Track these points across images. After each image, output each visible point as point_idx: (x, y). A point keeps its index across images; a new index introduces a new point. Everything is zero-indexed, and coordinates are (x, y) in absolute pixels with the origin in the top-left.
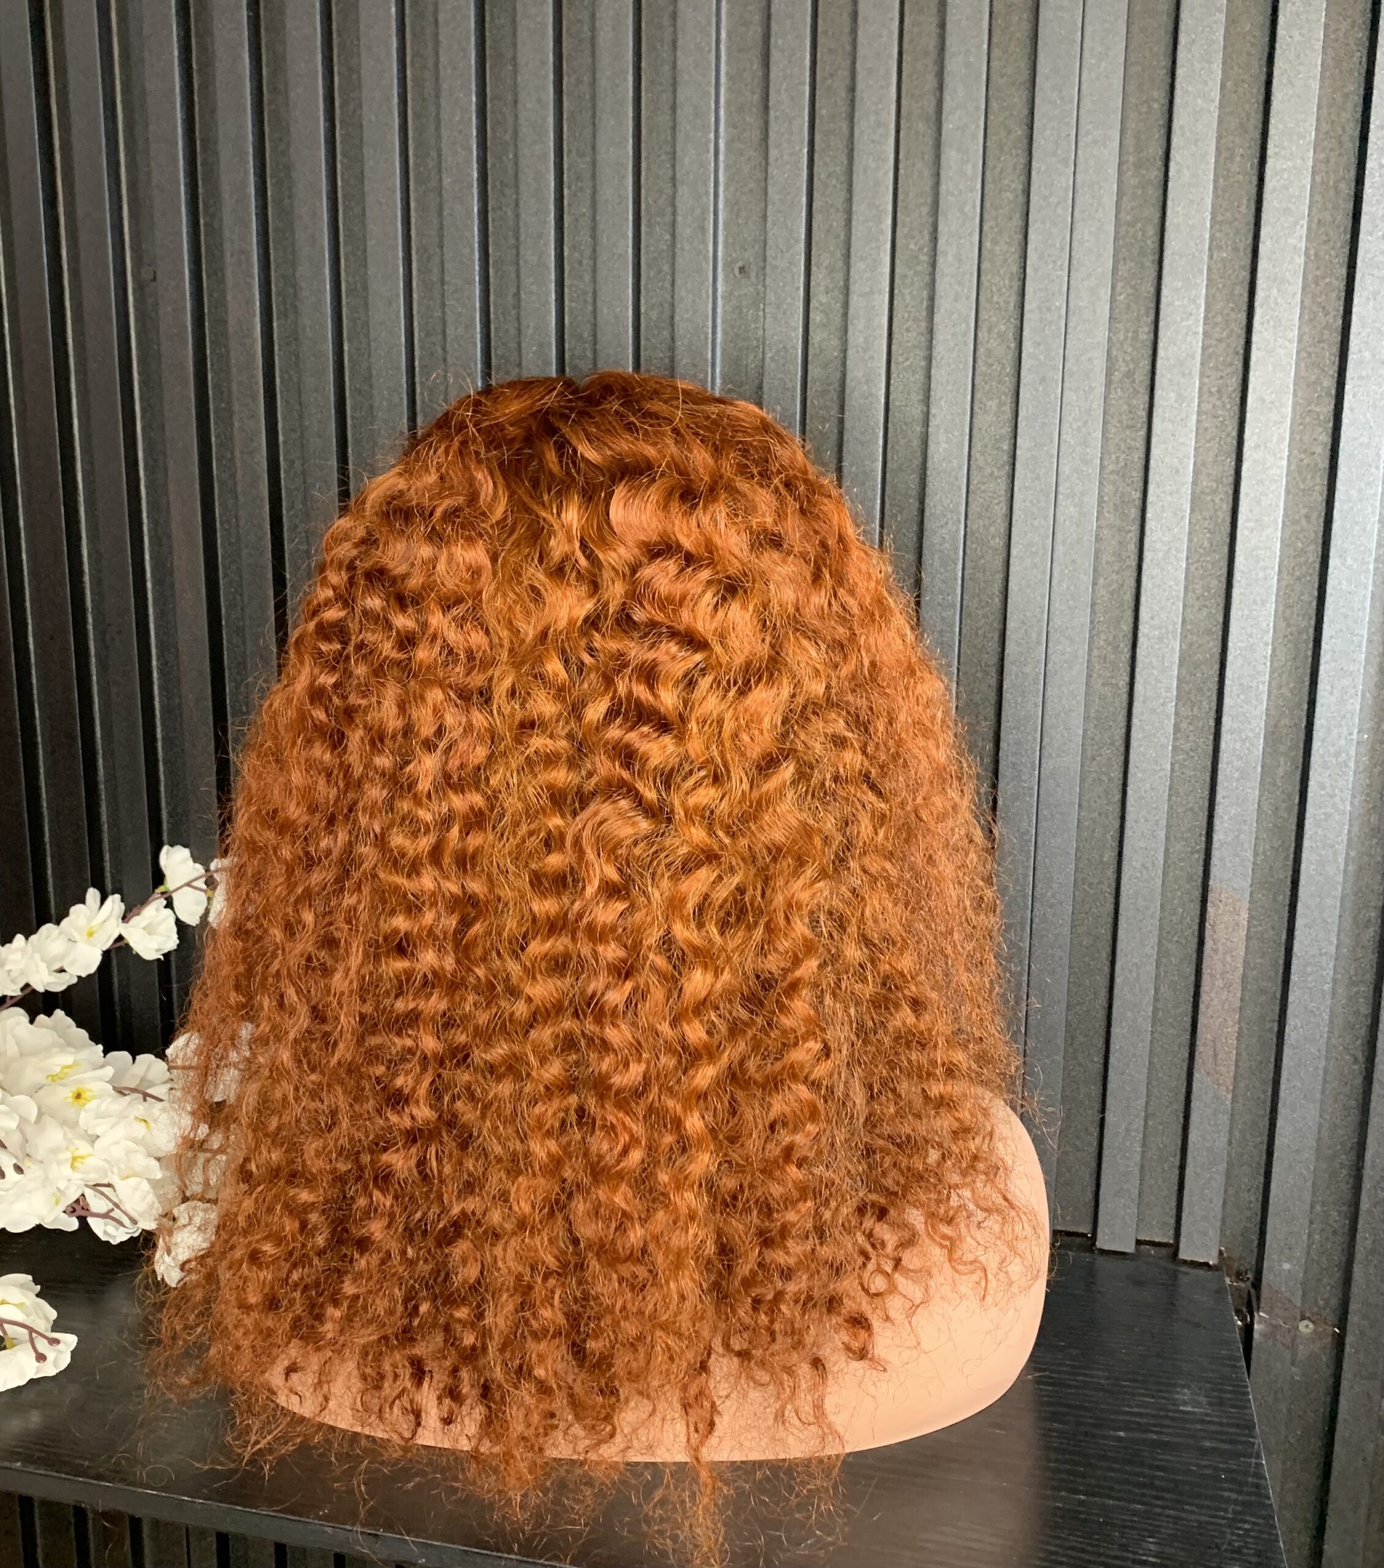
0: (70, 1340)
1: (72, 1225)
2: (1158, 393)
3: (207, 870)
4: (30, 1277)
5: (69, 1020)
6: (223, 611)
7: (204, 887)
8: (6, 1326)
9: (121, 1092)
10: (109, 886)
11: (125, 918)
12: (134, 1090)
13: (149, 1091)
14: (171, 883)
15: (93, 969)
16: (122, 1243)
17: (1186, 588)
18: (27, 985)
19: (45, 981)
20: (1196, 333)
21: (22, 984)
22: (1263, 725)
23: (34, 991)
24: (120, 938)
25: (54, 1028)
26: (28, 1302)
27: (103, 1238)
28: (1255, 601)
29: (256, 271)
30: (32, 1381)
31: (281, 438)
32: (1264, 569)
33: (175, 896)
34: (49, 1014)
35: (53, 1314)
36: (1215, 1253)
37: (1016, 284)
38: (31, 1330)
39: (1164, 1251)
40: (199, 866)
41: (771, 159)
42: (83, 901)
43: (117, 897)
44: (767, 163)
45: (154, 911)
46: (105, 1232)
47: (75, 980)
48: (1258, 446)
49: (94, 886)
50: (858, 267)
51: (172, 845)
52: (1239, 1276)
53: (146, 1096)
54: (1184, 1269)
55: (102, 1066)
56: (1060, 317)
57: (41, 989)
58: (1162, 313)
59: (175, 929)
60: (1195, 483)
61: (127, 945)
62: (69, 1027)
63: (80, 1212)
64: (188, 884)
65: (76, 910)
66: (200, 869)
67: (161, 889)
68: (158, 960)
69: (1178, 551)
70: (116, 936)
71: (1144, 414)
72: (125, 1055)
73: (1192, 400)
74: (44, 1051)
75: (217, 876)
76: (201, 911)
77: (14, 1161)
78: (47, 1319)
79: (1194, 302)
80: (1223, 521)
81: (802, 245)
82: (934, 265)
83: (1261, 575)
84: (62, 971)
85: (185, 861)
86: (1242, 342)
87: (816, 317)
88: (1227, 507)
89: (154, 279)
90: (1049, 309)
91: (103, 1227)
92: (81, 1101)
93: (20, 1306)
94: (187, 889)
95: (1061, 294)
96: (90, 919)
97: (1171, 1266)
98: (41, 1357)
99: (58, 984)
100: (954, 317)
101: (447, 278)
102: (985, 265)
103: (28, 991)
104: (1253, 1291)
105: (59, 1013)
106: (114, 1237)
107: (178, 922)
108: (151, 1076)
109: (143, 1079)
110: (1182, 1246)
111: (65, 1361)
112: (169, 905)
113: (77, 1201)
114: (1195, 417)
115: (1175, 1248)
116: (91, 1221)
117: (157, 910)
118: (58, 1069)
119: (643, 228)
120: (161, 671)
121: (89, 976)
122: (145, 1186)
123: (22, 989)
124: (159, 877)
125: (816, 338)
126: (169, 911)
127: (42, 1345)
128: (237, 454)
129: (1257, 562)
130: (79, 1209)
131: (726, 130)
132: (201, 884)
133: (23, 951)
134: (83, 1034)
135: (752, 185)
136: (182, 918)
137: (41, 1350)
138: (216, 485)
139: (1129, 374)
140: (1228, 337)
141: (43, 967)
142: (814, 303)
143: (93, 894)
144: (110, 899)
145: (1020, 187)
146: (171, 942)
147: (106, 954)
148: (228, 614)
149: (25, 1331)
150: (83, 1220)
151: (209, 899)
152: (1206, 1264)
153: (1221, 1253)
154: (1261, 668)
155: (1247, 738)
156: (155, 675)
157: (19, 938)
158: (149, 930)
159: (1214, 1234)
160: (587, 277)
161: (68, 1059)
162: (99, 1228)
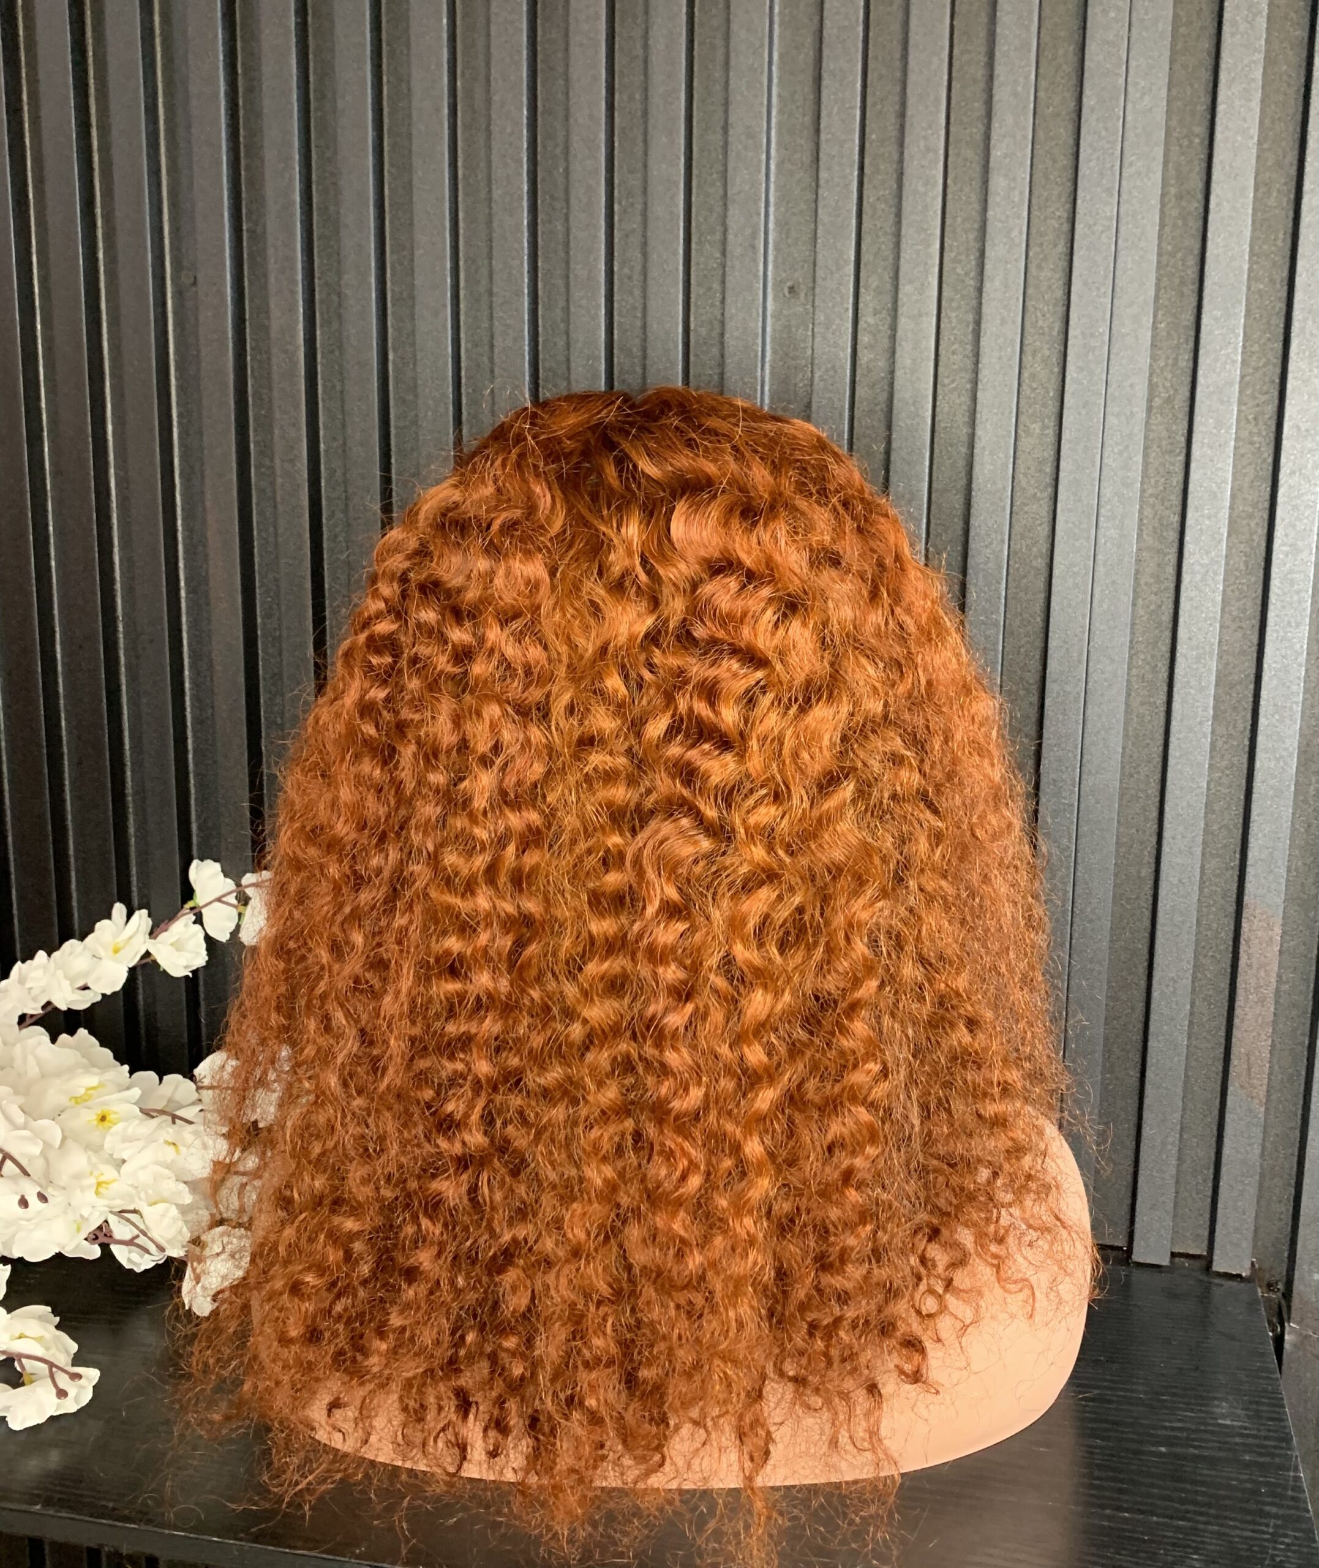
0: (92, 1375)
1: (94, 1252)
2: (1197, 419)
3: (238, 885)
4: (49, 1309)
5: (93, 1039)
6: (259, 620)
7: (235, 902)
8: (24, 1361)
9: (148, 1113)
10: (136, 901)
11: (152, 934)
12: (162, 1112)
13: (178, 1113)
14: (200, 898)
15: (118, 987)
16: (146, 1271)
17: (1223, 610)
18: (49, 1003)
19: (67, 999)
20: (1234, 362)
21: (43, 1002)
22: (1296, 745)
23: (56, 1009)
24: (148, 954)
25: (77, 1048)
26: (47, 1336)
27: (127, 1266)
28: (1289, 623)
29: (300, 277)
30: (52, 1418)
31: (322, 446)
32: (1298, 592)
33: (204, 911)
34: (72, 1033)
35: (74, 1347)
36: (1248, 1265)
37: (1061, 310)
38: (51, 1365)
39: (1197, 1264)
40: (229, 881)
41: (822, 182)
42: (109, 916)
43: (144, 912)
44: (817, 186)
45: (183, 927)
46: (129, 1260)
47: (99, 998)
48: (1293, 473)
49: (121, 901)
50: (906, 289)
51: (202, 860)
52: (1270, 1286)
53: (174, 1118)
54: (1217, 1281)
55: (128, 1088)
56: (1103, 342)
57: (63, 1007)
58: (1202, 342)
59: (204, 945)
60: (1231, 508)
61: (155, 962)
62: (92, 1046)
63: (102, 1239)
64: (219, 900)
65: (102, 926)
66: (230, 884)
67: (190, 904)
68: (187, 977)
69: (1216, 573)
70: (143, 952)
71: (1183, 440)
72: (152, 1075)
73: (1230, 427)
74: (67, 1072)
75: (249, 892)
76: (232, 927)
77: (38, 1189)
78: (68, 1352)
79: (1233, 331)
80: (1259, 544)
81: (851, 267)
82: (980, 290)
83: (1296, 598)
84: (86, 988)
85: (214, 876)
86: (1278, 371)
87: (864, 339)
88: (1263, 531)
89: (195, 283)
90: (1092, 335)
91: (127, 1254)
92: (106, 1124)
93: (39, 1340)
94: (217, 904)
95: (1104, 319)
96: (116, 935)
97: (1204, 1278)
98: (62, 1394)
99: (82, 1002)
100: (999, 341)
101: (495, 290)
102: (1030, 291)
103: (49, 1009)
104: (1283, 1302)
105: (82, 1032)
106: (138, 1265)
107: (208, 939)
108: (178, 1097)
109: (170, 1101)
110: (1215, 1258)
111: (87, 1396)
112: (199, 920)
113: (100, 1228)
114: (1232, 443)
115: (1209, 1260)
116: (115, 1249)
117: (186, 925)
118: (82, 1091)
119: (693, 246)
120: (193, 682)
121: (114, 994)
122: (174, 1211)
123: (43, 1008)
124: (188, 892)
125: (864, 357)
126: (198, 927)
127: (63, 1381)
128: (277, 461)
129: (1292, 585)
130: (101, 1236)
131: (777, 151)
132: (232, 899)
133: (45, 968)
134: (108, 1053)
135: (803, 206)
136: (212, 934)
137: (61, 1386)
138: (254, 493)
139: (1169, 400)
140: (1264, 366)
141: (66, 984)
142: (862, 324)
143: (119, 909)
144: (137, 914)
145: (1065, 215)
146: (200, 959)
147: (132, 971)
148: (264, 623)
149: (45, 1366)
150: (105, 1247)
151: (240, 915)
152: (1239, 1276)
153: (1253, 1264)
154: (1295, 688)
155: (1282, 757)
156: (187, 685)
157: (41, 955)
158: (178, 946)
159: (1246, 1245)
160: (637, 292)
161: (92, 1080)
162: (123, 1255)
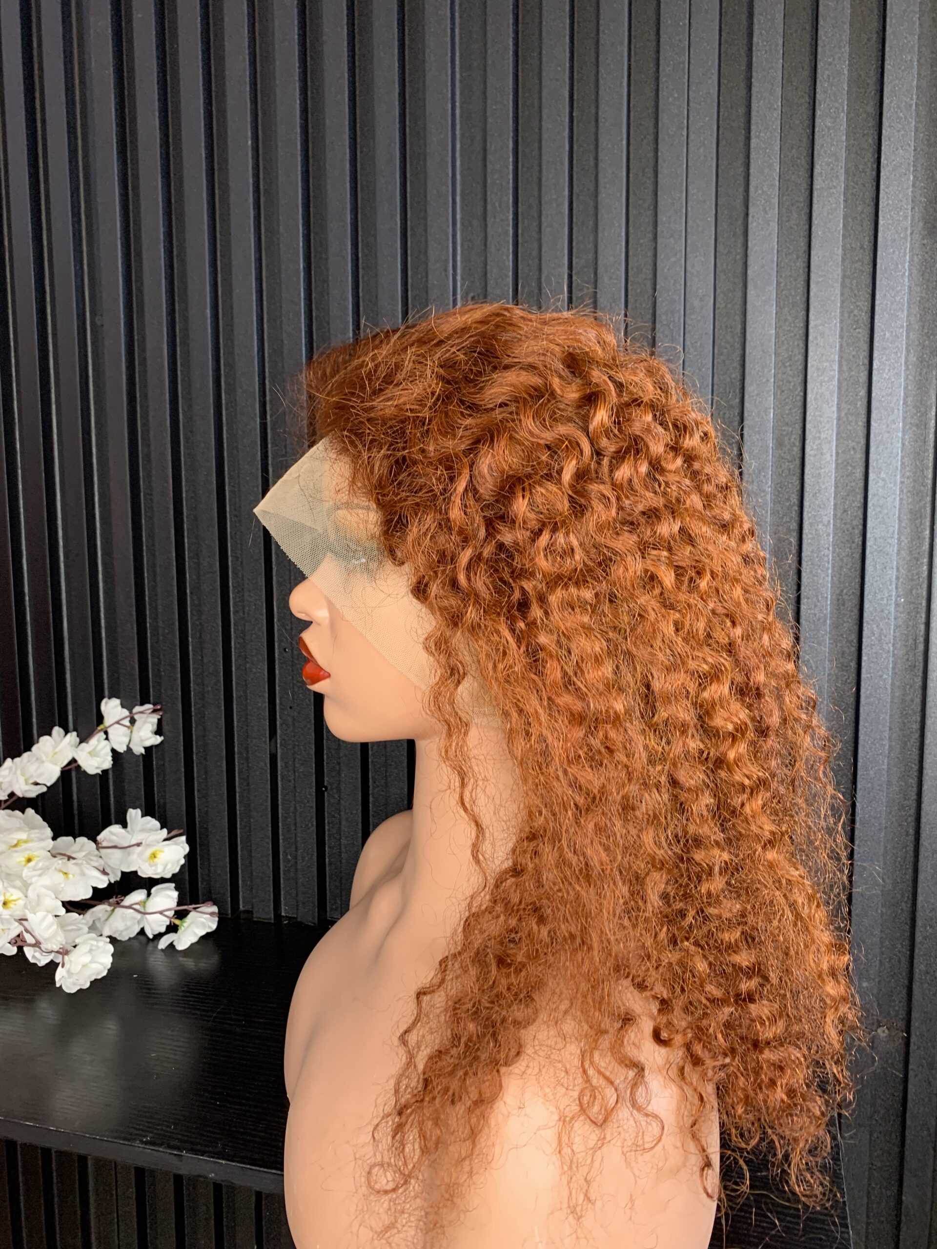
1: (13, 951)
3: (131, 712)
7: (128, 724)
9: (54, 855)
11: (78, 746)
12: (63, 855)
13: (72, 855)
14: (108, 721)
15: (54, 781)
16: (41, 965)
18: (12, 793)
19: (22, 789)
21: (9, 792)
23: (16, 796)
24: (74, 761)
25: (24, 819)
27: (32, 961)
33: (110, 731)
34: (24, 812)
40: (125, 711)
42: (50, 734)
43: (75, 734)
45: (96, 739)
46: (34, 957)
47: (44, 790)
49: (60, 726)
51: (110, 698)
53: (69, 858)
55: (51, 842)
57: (20, 795)
59: (110, 753)
61: (77, 764)
62: (35, 819)
63: (20, 943)
64: (118, 723)
65: (45, 740)
67: (101, 727)
68: (100, 774)
70: (70, 758)
72: (70, 839)
74: (8, 830)
75: (136, 717)
76: (126, 742)
84: (36, 783)
85: (116, 706)
91: (32, 953)
94: (117, 726)
96: (55, 747)
99: (33, 792)
103: (12, 796)
105: (30, 811)
106: (40, 961)
107: (113, 750)
109: (73, 850)
112: (107, 737)
113: (19, 936)
116: (26, 949)
117: (99, 741)
118: (16, 840)
121: (52, 785)
122: (50, 919)
123: (9, 796)
124: (100, 719)
126: (106, 742)
130: (19, 941)
133: (10, 768)
136: (115, 747)
141: (22, 780)
143: (57, 731)
144: (69, 735)
146: (108, 763)
147: (64, 770)
150: (20, 949)
151: (131, 732)
157: (8, 761)
158: (93, 754)
161: (32, 834)
162: (30, 953)
